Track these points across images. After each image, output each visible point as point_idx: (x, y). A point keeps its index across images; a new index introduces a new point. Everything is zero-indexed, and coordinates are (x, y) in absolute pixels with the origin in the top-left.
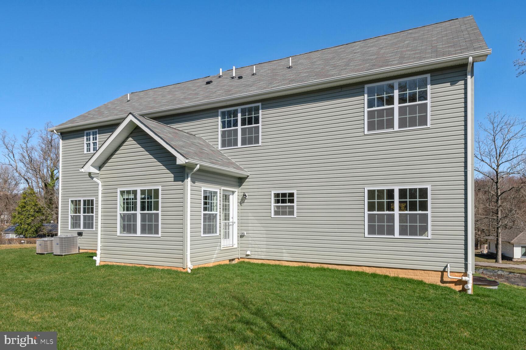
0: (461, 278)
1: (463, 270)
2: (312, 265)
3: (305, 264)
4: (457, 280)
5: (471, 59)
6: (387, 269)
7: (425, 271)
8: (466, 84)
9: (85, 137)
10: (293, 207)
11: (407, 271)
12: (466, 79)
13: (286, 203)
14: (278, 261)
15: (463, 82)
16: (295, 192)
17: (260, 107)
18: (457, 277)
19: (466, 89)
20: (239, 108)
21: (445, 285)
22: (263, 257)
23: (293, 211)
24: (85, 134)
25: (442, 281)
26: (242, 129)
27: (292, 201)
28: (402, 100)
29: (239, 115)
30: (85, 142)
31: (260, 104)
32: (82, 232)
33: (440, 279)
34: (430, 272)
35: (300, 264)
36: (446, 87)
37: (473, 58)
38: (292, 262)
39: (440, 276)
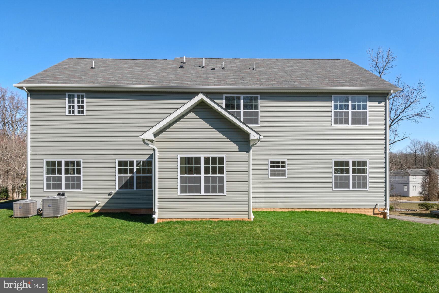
0: (384, 211)
1: (384, 207)
2: (298, 210)
3: (293, 210)
4: (381, 212)
5: (392, 91)
6: (345, 209)
7: (365, 209)
8: (386, 104)
9: (67, 99)
10: (285, 171)
11: (356, 209)
12: (386, 101)
13: (279, 168)
14: (274, 209)
15: (384, 103)
16: (286, 160)
17: (259, 98)
18: (382, 211)
19: (386, 107)
20: (242, 96)
21: (375, 216)
22: (262, 206)
23: (285, 174)
24: (67, 96)
25: (374, 214)
26: (244, 112)
27: (283, 167)
28: (354, 108)
29: (242, 101)
30: (67, 104)
31: (259, 96)
32: (64, 193)
33: (372, 212)
34: (368, 209)
35: (289, 210)
36: (375, 104)
37: (393, 91)
38: (284, 209)
39: (373, 211)
